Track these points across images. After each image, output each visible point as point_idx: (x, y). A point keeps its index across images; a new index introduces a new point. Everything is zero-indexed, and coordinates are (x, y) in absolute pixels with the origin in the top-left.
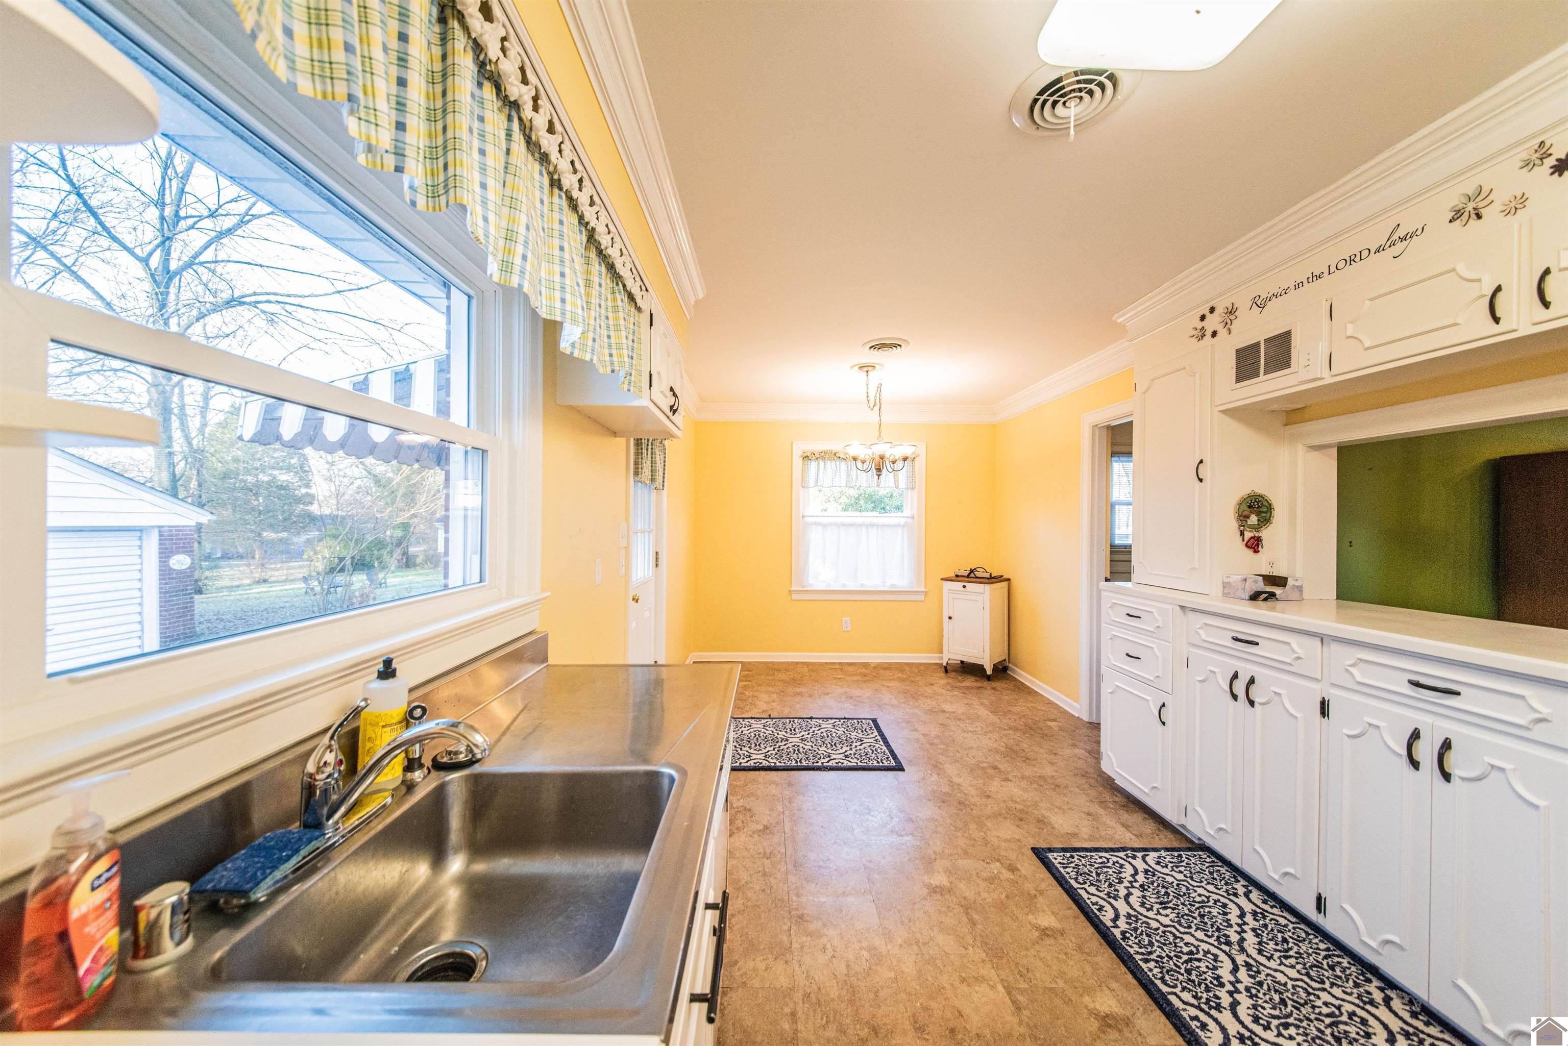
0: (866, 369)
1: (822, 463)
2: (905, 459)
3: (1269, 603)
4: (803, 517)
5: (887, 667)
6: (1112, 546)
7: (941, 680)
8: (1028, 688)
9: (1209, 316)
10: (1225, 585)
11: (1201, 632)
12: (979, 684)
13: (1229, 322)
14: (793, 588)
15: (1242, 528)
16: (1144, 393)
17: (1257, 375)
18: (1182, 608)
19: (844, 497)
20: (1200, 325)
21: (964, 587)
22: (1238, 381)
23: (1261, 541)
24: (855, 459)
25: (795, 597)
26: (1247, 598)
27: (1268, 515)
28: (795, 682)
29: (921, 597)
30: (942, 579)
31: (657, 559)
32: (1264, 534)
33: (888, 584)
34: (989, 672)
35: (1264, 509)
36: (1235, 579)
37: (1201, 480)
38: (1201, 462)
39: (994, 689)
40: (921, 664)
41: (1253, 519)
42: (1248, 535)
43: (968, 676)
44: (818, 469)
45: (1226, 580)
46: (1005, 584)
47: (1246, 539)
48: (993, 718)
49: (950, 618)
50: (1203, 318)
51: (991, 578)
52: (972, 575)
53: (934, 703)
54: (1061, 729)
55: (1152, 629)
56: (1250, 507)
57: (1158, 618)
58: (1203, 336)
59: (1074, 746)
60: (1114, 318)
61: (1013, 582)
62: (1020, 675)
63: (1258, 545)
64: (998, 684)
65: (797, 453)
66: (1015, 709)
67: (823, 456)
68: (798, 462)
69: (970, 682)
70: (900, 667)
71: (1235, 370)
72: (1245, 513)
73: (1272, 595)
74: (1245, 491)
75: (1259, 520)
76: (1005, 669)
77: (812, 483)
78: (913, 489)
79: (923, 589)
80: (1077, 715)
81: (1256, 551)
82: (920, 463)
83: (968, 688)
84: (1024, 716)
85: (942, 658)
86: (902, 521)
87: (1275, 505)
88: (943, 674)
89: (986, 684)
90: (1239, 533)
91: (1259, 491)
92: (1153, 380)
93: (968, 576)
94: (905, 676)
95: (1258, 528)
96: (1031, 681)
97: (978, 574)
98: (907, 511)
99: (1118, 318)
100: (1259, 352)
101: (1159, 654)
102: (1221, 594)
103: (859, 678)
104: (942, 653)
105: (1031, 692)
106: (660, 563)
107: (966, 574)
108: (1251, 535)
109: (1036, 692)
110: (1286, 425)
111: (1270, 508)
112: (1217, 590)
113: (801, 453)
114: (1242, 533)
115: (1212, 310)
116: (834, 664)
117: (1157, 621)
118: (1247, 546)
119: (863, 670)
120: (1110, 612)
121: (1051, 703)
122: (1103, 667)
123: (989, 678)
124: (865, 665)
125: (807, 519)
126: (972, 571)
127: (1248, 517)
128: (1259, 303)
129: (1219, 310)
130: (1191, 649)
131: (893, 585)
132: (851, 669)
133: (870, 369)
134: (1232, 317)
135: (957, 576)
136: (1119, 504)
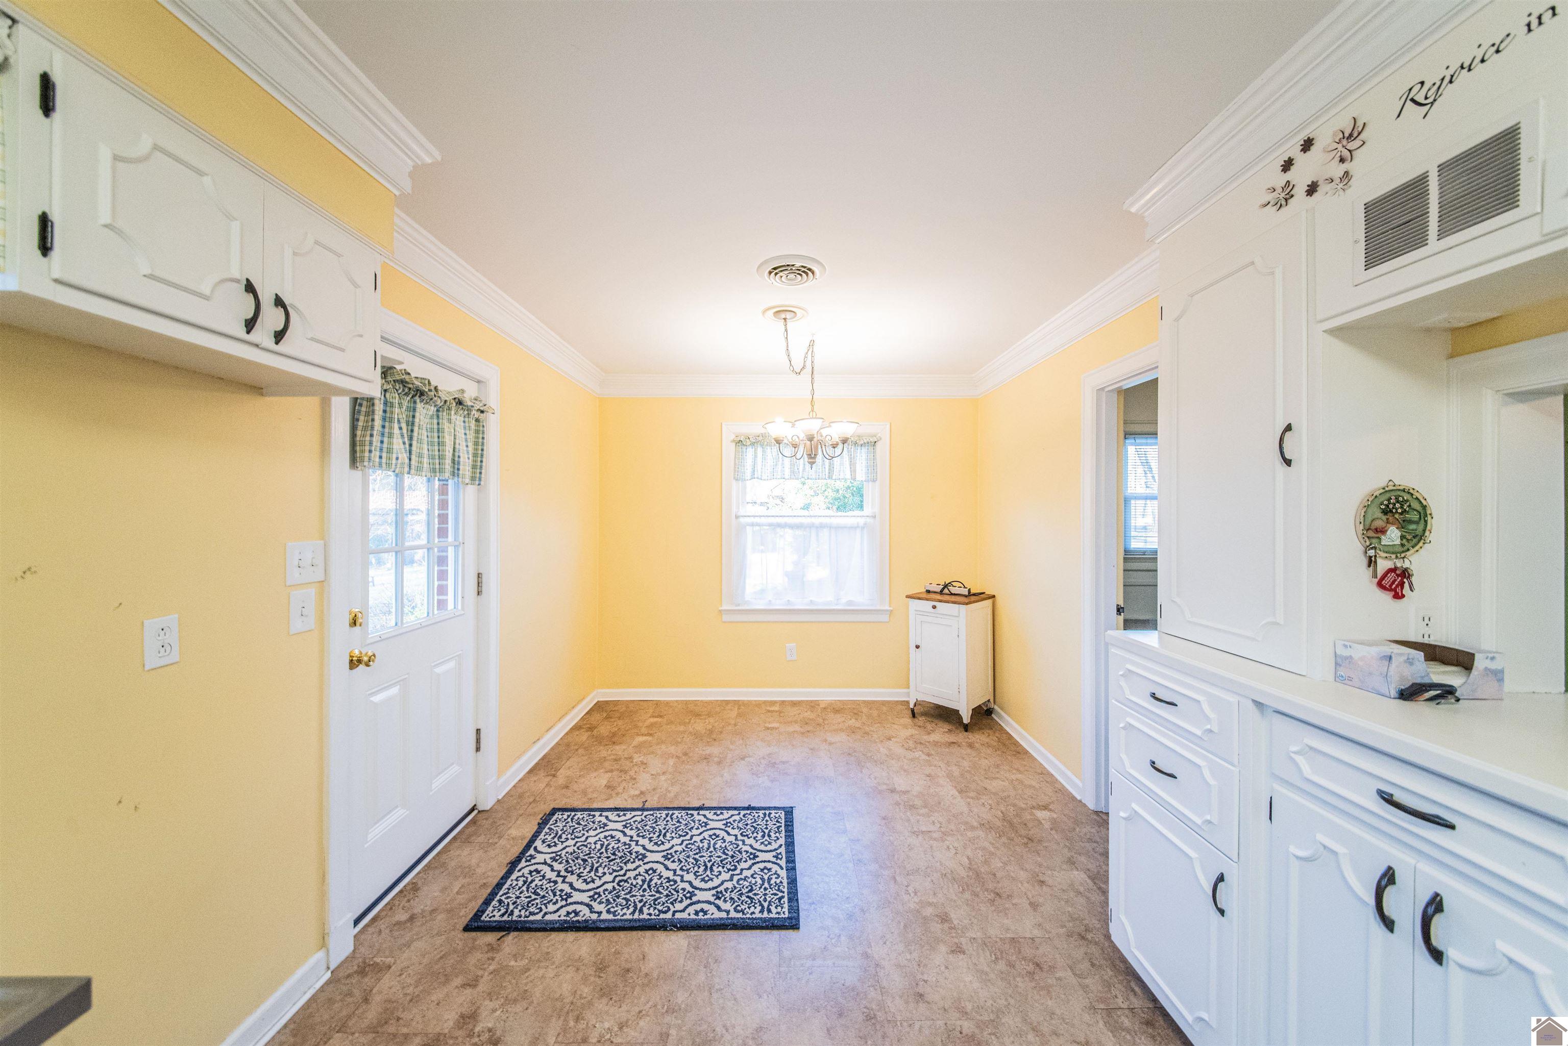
0: (783, 316)
1: (760, 450)
2: (844, 441)
3: (1445, 709)
4: (737, 517)
5: (838, 708)
6: (1126, 551)
7: (905, 729)
8: (1016, 744)
9: (1301, 160)
10: (1339, 662)
11: (1300, 759)
12: (952, 738)
13: (1346, 154)
14: (725, 607)
15: (1371, 553)
16: (1177, 319)
17: (1420, 241)
18: (1259, 705)
19: (829, 490)
20: (1283, 178)
21: (934, 607)
22: (1369, 265)
23: (1409, 577)
24: (778, 442)
25: (725, 618)
26: (1394, 693)
27: (1421, 527)
28: (711, 736)
29: (885, 618)
30: (908, 597)
31: (479, 584)
32: (1415, 561)
33: (844, 601)
34: (966, 720)
35: (1414, 516)
36: (1363, 654)
37: (1288, 462)
38: (1289, 428)
39: (971, 746)
40: (884, 703)
41: (1393, 535)
42: (1383, 565)
43: (941, 724)
44: (756, 456)
45: (1341, 651)
46: (989, 603)
47: (1380, 572)
48: (960, 804)
49: (917, 647)
50: (1287, 165)
51: (970, 594)
52: (946, 591)
53: (884, 774)
54: (1055, 825)
55: (1199, 733)
56: (1385, 512)
57: (1212, 715)
58: (1289, 197)
59: (1071, 862)
60: (1125, 207)
61: (999, 599)
62: (1008, 723)
63: (1402, 584)
64: (977, 737)
65: (728, 437)
66: (994, 785)
67: (758, 441)
68: (729, 449)
69: (940, 733)
70: (853, 709)
71: (1362, 244)
72: (1379, 524)
73: (1447, 692)
74: (1376, 482)
75: (1402, 537)
76: (989, 712)
77: (748, 474)
78: (874, 481)
79: (887, 608)
80: (1079, 798)
81: (1398, 596)
82: (882, 449)
83: (936, 744)
84: (1004, 799)
85: (908, 694)
86: (861, 521)
87: (1434, 507)
88: (908, 720)
89: (961, 737)
90: (1365, 562)
91: (1404, 481)
92: (1192, 296)
93: (941, 592)
94: (858, 724)
95: (1402, 550)
96: (1020, 734)
97: (954, 590)
98: (867, 510)
99: (1132, 204)
100: (1425, 193)
101: (1212, 782)
102: (1331, 677)
103: (797, 728)
104: (909, 688)
105: (1019, 752)
106: (484, 589)
107: (939, 589)
108: (1389, 564)
109: (1026, 752)
110: (1451, 356)
111: (1424, 514)
112: (1324, 670)
113: (733, 437)
114: (1371, 562)
115: (1307, 145)
116: (773, 703)
117: (1208, 719)
118: (1380, 585)
119: (808, 714)
120: (1123, 683)
121: (1044, 774)
122: (1112, 771)
123: (966, 728)
124: (812, 705)
125: (742, 520)
126: (946, 586)
127: (1383, 531)
128: (1420, 98)
129: (1325, 139)
130: (1277, 786)
131: (850, 603)
132: (793, 711)
133: (788, 315)
134: (1352, 145)
135: (928, 592)
136: (1136, 498)
